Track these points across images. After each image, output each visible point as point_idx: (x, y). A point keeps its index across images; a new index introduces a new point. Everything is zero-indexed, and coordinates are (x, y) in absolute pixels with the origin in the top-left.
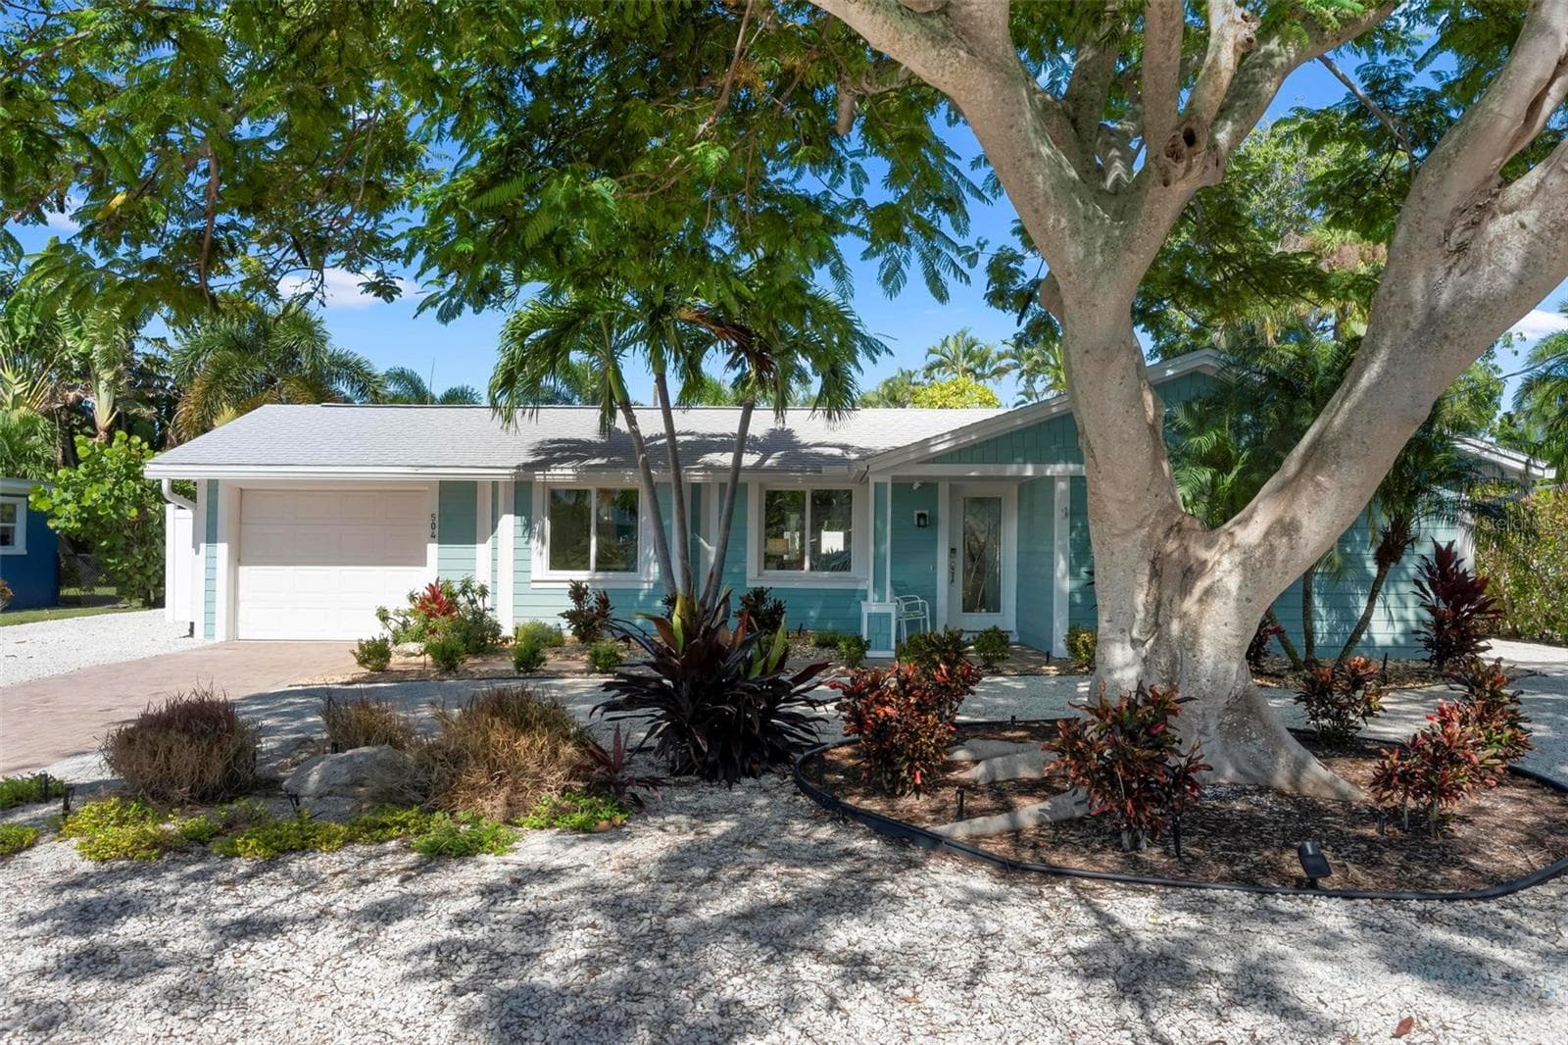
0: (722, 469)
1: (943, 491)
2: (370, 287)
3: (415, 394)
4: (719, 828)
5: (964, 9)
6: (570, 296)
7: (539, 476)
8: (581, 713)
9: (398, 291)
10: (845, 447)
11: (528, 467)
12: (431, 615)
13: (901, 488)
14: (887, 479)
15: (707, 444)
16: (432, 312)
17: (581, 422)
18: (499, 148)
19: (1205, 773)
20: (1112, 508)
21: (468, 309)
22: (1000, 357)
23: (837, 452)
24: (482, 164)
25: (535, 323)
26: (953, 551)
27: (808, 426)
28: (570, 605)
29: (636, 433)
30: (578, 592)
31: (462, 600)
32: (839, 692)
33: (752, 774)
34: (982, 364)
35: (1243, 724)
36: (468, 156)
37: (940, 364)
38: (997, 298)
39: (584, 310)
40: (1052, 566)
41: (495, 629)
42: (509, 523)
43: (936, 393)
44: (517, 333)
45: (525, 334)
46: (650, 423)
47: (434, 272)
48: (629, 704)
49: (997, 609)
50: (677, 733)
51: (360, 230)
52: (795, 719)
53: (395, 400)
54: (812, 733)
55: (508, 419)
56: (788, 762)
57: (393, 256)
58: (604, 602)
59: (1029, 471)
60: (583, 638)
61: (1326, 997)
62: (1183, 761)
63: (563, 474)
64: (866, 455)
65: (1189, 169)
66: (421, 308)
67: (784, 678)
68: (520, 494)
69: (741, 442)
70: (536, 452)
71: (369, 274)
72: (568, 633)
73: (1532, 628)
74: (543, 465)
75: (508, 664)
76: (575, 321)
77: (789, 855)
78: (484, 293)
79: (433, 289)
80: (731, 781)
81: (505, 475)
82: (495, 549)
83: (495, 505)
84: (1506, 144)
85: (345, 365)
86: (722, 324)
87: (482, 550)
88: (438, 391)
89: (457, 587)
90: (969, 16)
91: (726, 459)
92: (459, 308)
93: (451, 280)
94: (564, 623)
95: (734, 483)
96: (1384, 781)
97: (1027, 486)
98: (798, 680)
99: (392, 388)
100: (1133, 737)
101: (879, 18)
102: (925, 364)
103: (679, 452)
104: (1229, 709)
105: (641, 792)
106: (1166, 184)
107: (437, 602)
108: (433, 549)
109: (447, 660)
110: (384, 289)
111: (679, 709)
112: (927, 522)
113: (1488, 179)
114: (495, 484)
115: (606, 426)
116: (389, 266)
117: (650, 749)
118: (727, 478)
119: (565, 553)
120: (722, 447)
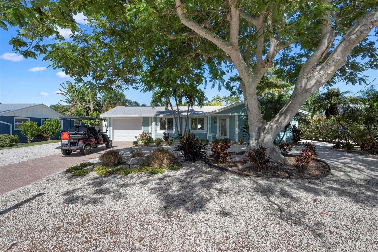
0: (186, 115)
1: (218, 118)
2: (134, 88)
3: (137, 104)
4: (193, 168)
5: (232, 41)
6: (163, 89)
7: (158, 116)
8: (171, 151)
9: (138, 88)
10: (202, 112)
11: (156, 115)
12: (143, 137)
13: (212, 117)
14: (211, 116)
15: (183, 111)
16: (143, 91)
17: (163, 109)
18: (153, 66)
19: (270, 160)
20: (252, 119)
21: (148, 91)
22: (223, 99)
23: (201, 112)
24: (151, 69)
25: (157, 94)
26: (219, 127)
27: (196, 109)
28: (164, 135)
29: (172, 110)
30: (165, 133)
31: (148, 135)
32: (211, 148)
33: (197, 160)
34: (220, 100)
35: (273, 152)
36: (149, 67)
37: (214, 100)
38: (227, 88)
39: (165, 91)
40: (235, 129)
41: (153, 139)
42: (154, 123)
43: (214, 104)
44: (155, 95)
45: (156, 95)
46: (175, 108)
47: (143, 85)
48: (178, 150)
49: (226, 135)
50: (186, 154)
51: (133, 79)
52: (203, 152)
53: (135, 106)
54: (206, 154)
55: (153, 108)
56: (202, 158)
57: (137, 83)
58: (169, 135)
59: (230, 115)
60: (166, 140)
61: (300, 196)
62: (267, 158)
63: (161, 116)
64: (206, 113)
65: (267, 65)
66: (141, 91)
67: (201, 146)
68: (155, 119)
69: (188, 111)
70: (157, 113)
71: (134, 86)
72: (163, 140)
73: (305, 138)
74: (159, 115)
75: (155, 144)
76: (164, 93)
77: (206, 173)
78: (151, 88)
79: (143, 88)
80: (194, 162)
81: (153, 116)
82: (152, 127)
83: (152, 121)
84: (318, 60)
85: (128, 101)
86: (185, 93)
87: (150, 127)
88: (141, 105)
89: (147, 133)
90: (232, 42)
91: (186, 114)
92: (147, 91)
93: (146, 87)
94: (163, 138)
95: (187, 117)
96: (297, 160)
97: (230, 117)
98: (204, 146)
99: (134, 104)
100: (259, 154)
101: (219, 42)
102: (212, 100)
103: (179, 112)
104: (271, 150)
105: (181, 163)
106: (264, 68)
107: (144, 135)
108: (143, 127)
109: (146, 144)
110: (136, 88)
111: (186, 150)
112: (216, 122)
113: (314, 66)
114: (152, 118)
115: (166, 109)
116: (137, 85)
117: (183, 157)
118: (186, 116)
119: (162, 128)
120: (185, 112)
